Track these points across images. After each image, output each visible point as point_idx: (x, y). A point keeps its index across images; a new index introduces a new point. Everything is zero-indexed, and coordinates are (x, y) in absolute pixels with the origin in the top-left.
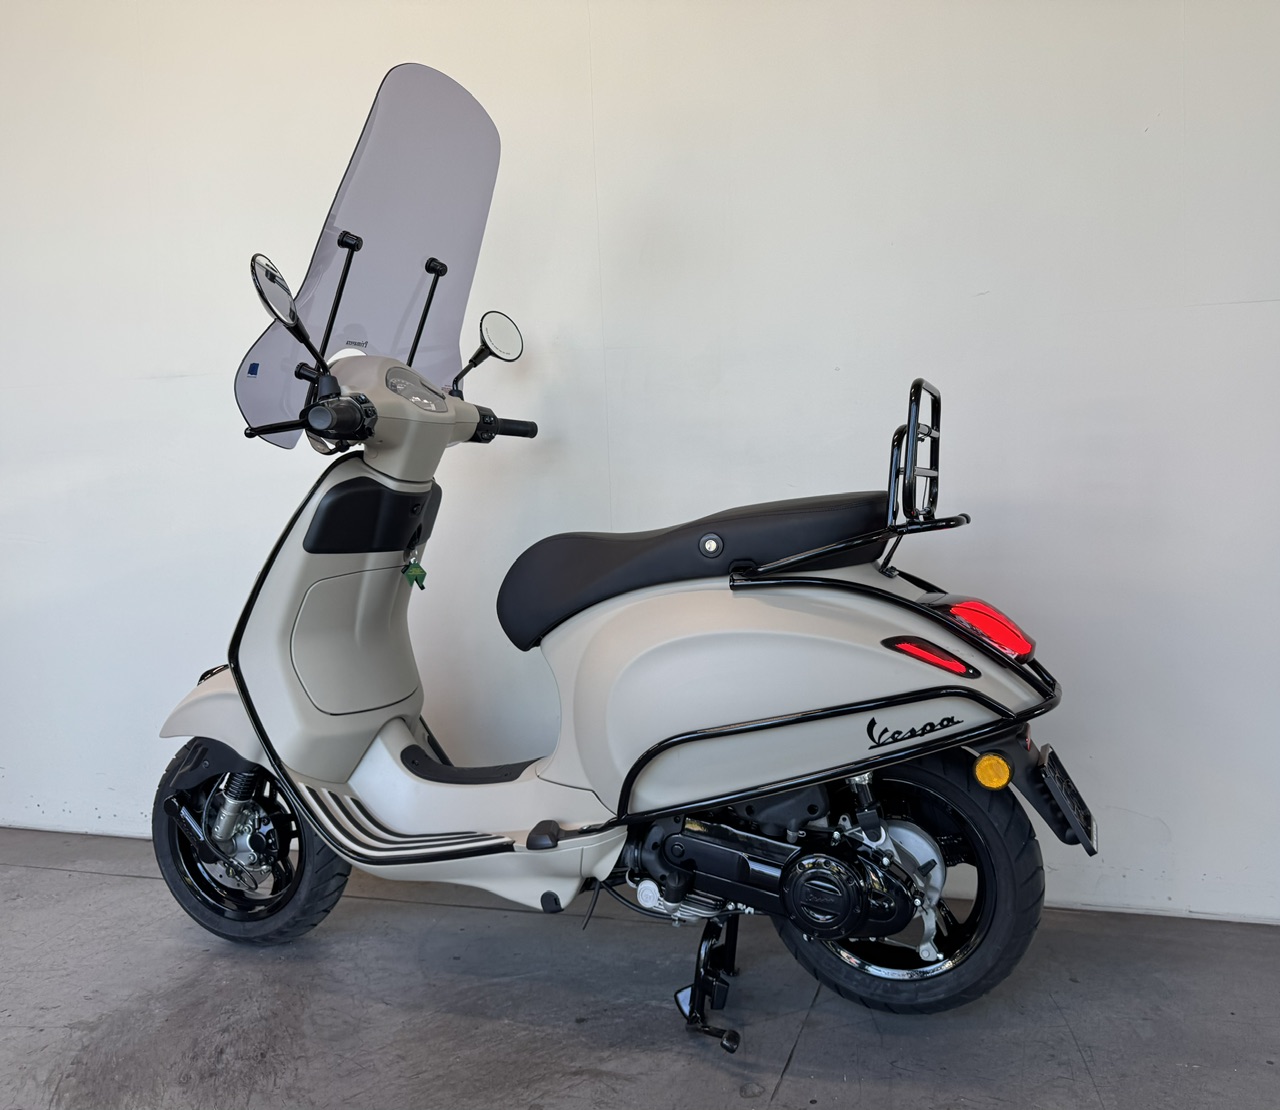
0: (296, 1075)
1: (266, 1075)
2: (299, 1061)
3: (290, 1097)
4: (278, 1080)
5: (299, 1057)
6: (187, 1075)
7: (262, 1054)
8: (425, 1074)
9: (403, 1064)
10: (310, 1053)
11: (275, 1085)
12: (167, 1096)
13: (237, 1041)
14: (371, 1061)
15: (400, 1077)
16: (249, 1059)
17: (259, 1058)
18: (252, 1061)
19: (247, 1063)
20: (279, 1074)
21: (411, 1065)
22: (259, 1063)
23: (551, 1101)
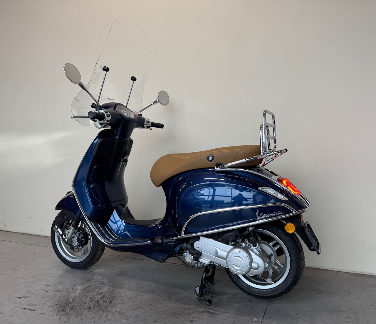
0: (121, 308)
1: (112, 307)
2: (121, 304)
3: (120, 314)
4: (116, 309)
5: (121, 303)
6: (89, 306)
7: (110, 302)
8: (158, 310)
9: (151, 306)
10: (124, 302)
11: (115, 310)
12: (84, 312)
13: (103, 297)
14: (142, 305)
15: (151, 310)
16: (107, 303)
17: (110, 303)
18: (108, 303)
19: (107, 304)
20: (116, 308)
21: (154, 307)
22: (110, 304)
23: (197, 320)
